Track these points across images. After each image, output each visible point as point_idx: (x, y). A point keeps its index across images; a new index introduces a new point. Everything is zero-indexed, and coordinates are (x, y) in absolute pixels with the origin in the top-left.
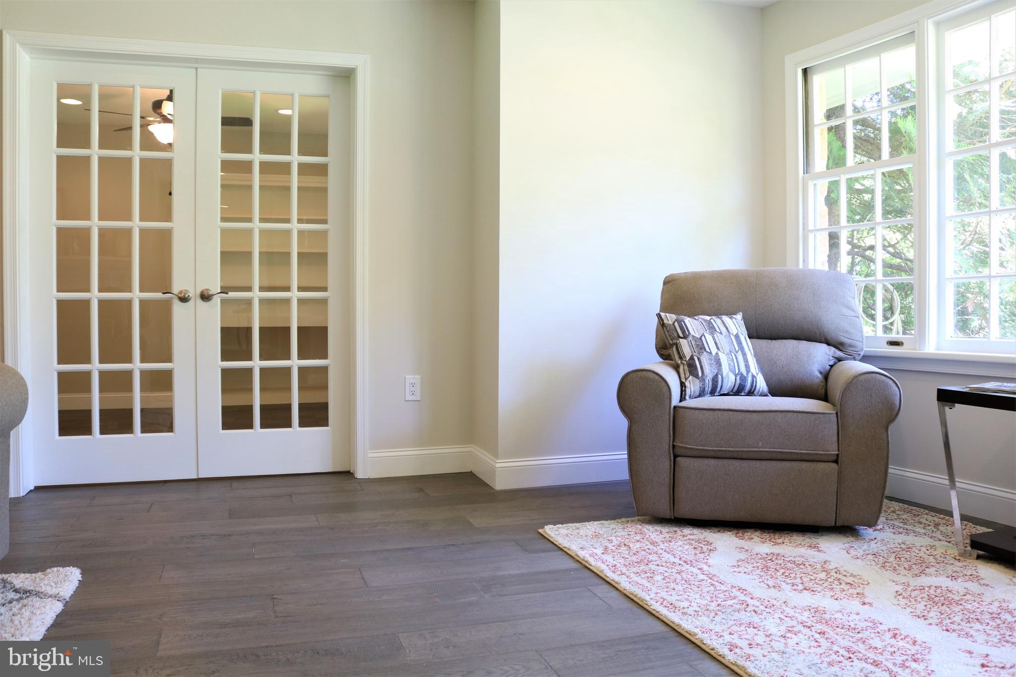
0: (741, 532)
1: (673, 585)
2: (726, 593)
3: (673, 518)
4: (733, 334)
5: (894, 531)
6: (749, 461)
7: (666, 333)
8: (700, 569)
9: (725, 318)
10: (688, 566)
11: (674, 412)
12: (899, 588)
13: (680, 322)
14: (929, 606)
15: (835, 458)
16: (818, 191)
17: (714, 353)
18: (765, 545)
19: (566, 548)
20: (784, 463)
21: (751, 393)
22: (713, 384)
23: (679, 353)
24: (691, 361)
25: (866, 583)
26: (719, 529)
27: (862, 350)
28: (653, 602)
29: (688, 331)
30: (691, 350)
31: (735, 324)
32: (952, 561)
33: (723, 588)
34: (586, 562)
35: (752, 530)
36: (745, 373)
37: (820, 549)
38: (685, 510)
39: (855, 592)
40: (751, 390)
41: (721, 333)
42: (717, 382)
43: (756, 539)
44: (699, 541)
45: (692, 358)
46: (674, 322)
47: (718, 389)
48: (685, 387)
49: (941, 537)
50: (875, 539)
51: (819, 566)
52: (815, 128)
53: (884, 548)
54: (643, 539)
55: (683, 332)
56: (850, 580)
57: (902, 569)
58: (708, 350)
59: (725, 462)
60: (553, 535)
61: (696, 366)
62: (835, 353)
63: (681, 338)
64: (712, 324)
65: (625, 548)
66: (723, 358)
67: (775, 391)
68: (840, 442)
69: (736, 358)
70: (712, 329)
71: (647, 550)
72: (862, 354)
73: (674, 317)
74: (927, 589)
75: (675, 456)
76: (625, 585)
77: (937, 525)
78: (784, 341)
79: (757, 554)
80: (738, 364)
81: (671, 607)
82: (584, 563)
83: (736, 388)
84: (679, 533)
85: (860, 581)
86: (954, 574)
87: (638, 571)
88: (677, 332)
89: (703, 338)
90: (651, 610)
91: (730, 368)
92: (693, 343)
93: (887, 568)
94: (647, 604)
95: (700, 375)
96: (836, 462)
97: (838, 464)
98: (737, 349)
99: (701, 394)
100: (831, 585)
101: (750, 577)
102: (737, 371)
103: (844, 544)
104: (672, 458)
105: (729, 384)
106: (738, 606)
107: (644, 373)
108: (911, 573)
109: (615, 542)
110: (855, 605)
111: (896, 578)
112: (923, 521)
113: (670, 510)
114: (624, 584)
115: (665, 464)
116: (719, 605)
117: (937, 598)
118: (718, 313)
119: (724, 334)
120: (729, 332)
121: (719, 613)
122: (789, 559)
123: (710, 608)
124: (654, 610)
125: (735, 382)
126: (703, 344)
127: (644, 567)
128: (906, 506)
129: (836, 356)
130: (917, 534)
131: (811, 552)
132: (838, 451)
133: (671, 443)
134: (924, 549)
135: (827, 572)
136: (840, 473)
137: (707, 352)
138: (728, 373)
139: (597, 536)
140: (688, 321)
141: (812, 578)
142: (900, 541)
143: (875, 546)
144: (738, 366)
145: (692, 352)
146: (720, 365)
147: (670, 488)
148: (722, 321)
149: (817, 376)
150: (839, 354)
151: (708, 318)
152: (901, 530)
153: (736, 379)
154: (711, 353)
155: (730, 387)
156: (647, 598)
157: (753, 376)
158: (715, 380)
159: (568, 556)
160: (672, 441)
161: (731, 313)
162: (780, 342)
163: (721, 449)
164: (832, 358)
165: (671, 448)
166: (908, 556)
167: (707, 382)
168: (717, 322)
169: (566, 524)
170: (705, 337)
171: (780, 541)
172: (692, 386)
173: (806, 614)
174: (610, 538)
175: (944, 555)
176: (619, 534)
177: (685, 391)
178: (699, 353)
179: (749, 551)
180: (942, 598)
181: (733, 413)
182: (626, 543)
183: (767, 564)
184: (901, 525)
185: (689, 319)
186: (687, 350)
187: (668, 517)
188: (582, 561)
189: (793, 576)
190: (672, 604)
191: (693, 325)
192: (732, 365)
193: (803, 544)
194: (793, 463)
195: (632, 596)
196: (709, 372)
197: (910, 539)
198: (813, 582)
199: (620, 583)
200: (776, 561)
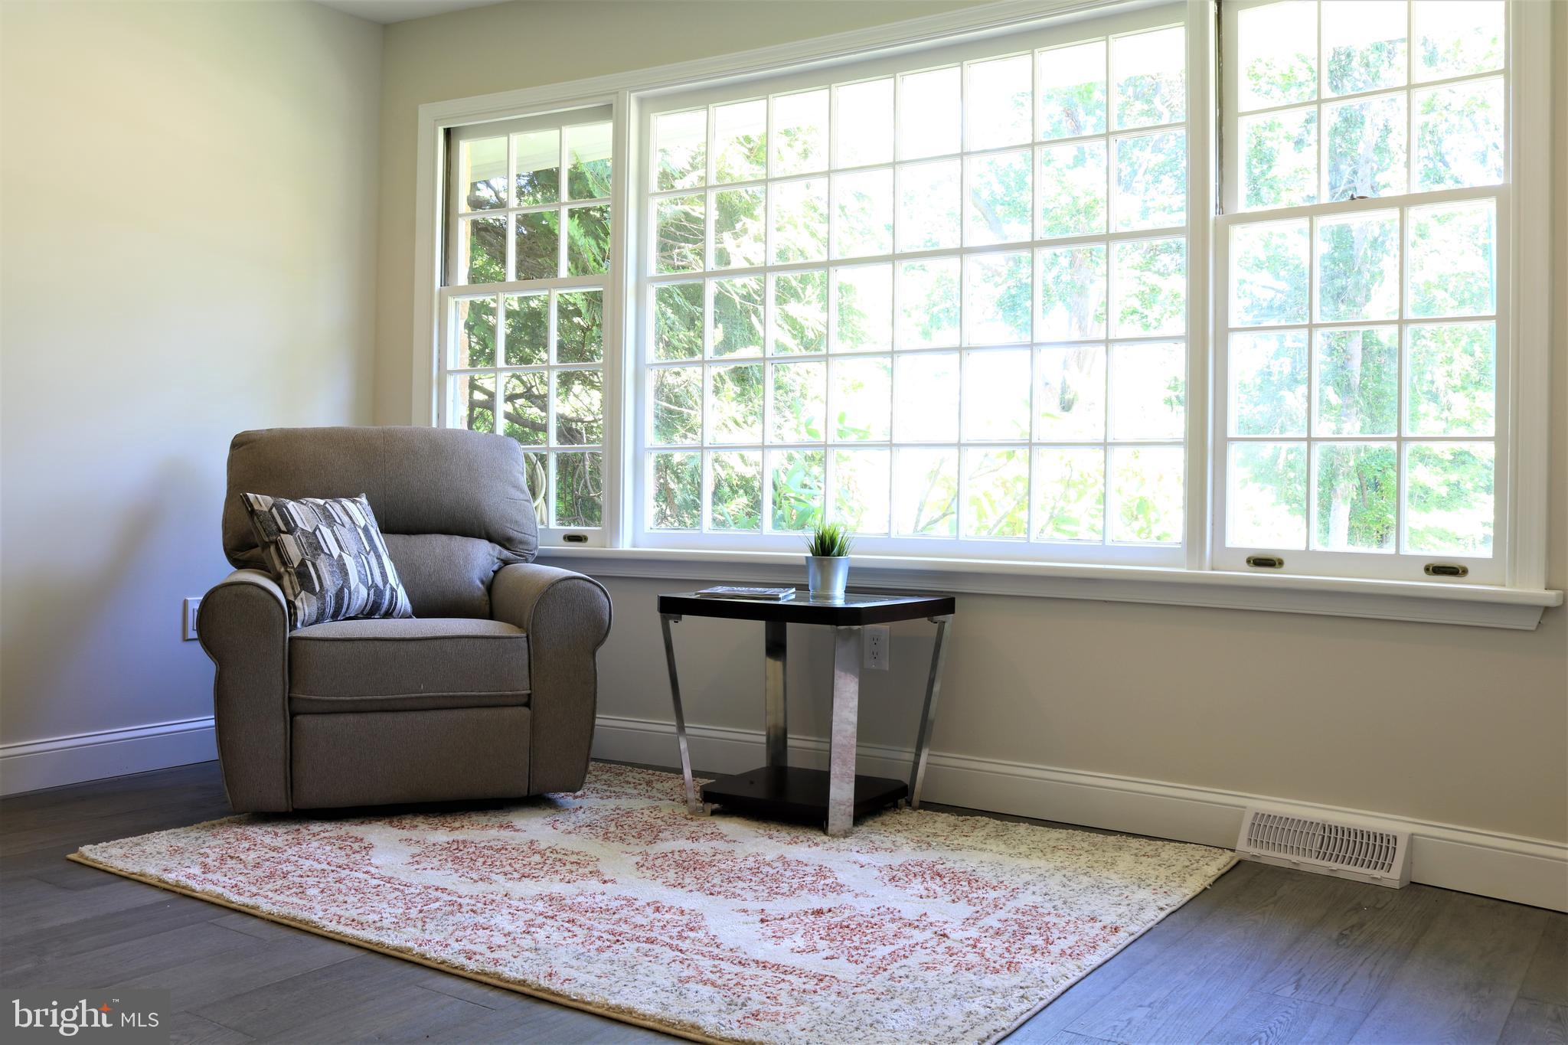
0: (395, 820)
1: (341, 898)
2: (423, 896)
3: (291, 810)
4: (360, 527)
5: (600, 795)
6: (407, 714)
7: (258, 525)
8: (367, 872)
9: (346, 502)
10: (347, 872)
11: (290, 646)
12: (638, 858)
13: (281, 508)
14: (680, 873)
15: (525, 700)
16: (458, 313)
17: (336, 556)
18: (439, 832)
19: (135, 874)
20: (456, 712)
21: (388, 614)
22: (337, 603)
23: (280, 556)
24: (302, 569)
25: (595, 859)
26: (361, 820)
27: (536, 548)
28: (325, 922)
29: (294, 521)
30: (300, 551)
31: (359, 511)
32: (685, 822)
33: (412, 890)
34: (183, 887)
35: (410, 816)
36: (381, 585)
37: (518, 828)
38: (311, 794)
39: (587, 870)
40: (389, 609)
41: (343, 525)
42: (343, 599)
43: (422, 826)
44: (339, 838)
45: (303, 563)
46: (271, 508)
47: (344, 610)
48: (295, 608)
49: (660, 796)
50: (581, 808)
51: (525, 848)
52: (460, 220)
53: (597, 817)
54: (255, 845)
55: (287, 523)
56: (574, 858)
57: (630, 838)
58: (326, 551)
59: (371, 716)
60: (101, 859)
61: (311, 576)
62: (500, 552)
63: (284, 532)
64: (328, 511)
65: (234, 861)
66: (350, 563)
67: (421, 610)
68: (532, 677)
69: (368, 562)
70: (330, 520)
71: (272, 860)
72: (536, 554)
73: (269, 500)
74: (670, 855)
75: (293, 715)
76: (268, 909)
77: (649, 783)
78: (428, 536)
79: (434, 845)
80: (371, 571)
81: (354, 924)
82: (178, 890)
83: (368, 607)
84: (305, 832)
85: (587, 858)
86: (693, 835)
87: (277, 887)
88: (276, 523)
89: (317, 532)
90: (325, 934)
91: (360, 578)
92: (304, 540)
93: (612, 839)
94: (315, 927)
95: (318, 588)
96: (527, 705)
97: (530, 708)
98: (368, 549)
99: (320, 619)
100: (553, 868)
101: (440, 873)
102: (370, 583)
103: (544, 818)
104: (288, 718)
105: (359, 602)
106: (449, 909)
107: (242, 587)
108: (643, 841)
109: (213, 856)
110: (594, 885)
111: (629, 849)
112: (630, 779)
113: (287, 799)
114: (265, 906)
115: (278, 729)
116: (421, 911)
117: (686, 863)
118: (333, 494)
119: (347, 526)
120: (354, 523)
121: (427, 920)
122: (483, 845)
123: (411, 916)
124: (331, 932)
125: (368, 599)
126: (319, 542)
127: (281, 882)
128: (601, 765)
129: (502, 557)
130: (631, 796)
131: (505, 834)
132: (530, 689)
133: (287, 695)
134: (647, 812)
135: (542, 854)
136: (533, 719)
137: (326, 554)
138: (357, 585)
139: (176, 851)
140: (291, 505)
141: (524, 862)
142: (614, 807)
143: (584, 816)
144: (372, 574)
145: (302, 554)
146: (347, 574)
147: (285, 764)
148: (343, 506)
149: (478, 586)
150: (506, 554)
151: (321, 502)
152: (608, 794)
153: (369, 595)
154: (331, 555)
155: (360, 606)
156: (315, 918)
157: (393, 590)
158: (339, 596)
159: (143, 886)
160: (287, 691)
161: (352, 495)
162: (422, 537)
163: (364, 698)
164: (496, 561)
165: (287, 703)
166: (631, 823)
167: (328, 599)
168: (335, 508)
169: (114, 840)
170: (320, 531)
171: (457, 824)
172: (306, 606)
173: (540, 904)
174: (202, 851)
175: (673, 815)
176: (213, 844)
177: (296, 614)
178: (314, 556)
179: (422, 842)
180: (691, 862)
181: (381, 643)
182: (232, 855)
183: (455, 854)
184: (605, 787)
185: (292, 503)
186: (294, 551)
187: (283, 810)
188: (175, 889)
189: (498, 863)
190: (353, 920)
191: (300, 512)
192: (363, 572)
193: (490, 824)
194: (469, 711)
195: (286, 921)
196: (331, 584)
197: (624, 803)
198: (528, 868)
199: (258, 907)
200: (466, 850)
